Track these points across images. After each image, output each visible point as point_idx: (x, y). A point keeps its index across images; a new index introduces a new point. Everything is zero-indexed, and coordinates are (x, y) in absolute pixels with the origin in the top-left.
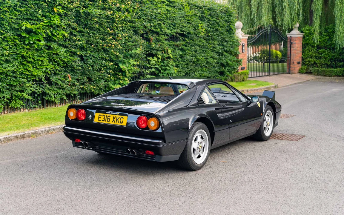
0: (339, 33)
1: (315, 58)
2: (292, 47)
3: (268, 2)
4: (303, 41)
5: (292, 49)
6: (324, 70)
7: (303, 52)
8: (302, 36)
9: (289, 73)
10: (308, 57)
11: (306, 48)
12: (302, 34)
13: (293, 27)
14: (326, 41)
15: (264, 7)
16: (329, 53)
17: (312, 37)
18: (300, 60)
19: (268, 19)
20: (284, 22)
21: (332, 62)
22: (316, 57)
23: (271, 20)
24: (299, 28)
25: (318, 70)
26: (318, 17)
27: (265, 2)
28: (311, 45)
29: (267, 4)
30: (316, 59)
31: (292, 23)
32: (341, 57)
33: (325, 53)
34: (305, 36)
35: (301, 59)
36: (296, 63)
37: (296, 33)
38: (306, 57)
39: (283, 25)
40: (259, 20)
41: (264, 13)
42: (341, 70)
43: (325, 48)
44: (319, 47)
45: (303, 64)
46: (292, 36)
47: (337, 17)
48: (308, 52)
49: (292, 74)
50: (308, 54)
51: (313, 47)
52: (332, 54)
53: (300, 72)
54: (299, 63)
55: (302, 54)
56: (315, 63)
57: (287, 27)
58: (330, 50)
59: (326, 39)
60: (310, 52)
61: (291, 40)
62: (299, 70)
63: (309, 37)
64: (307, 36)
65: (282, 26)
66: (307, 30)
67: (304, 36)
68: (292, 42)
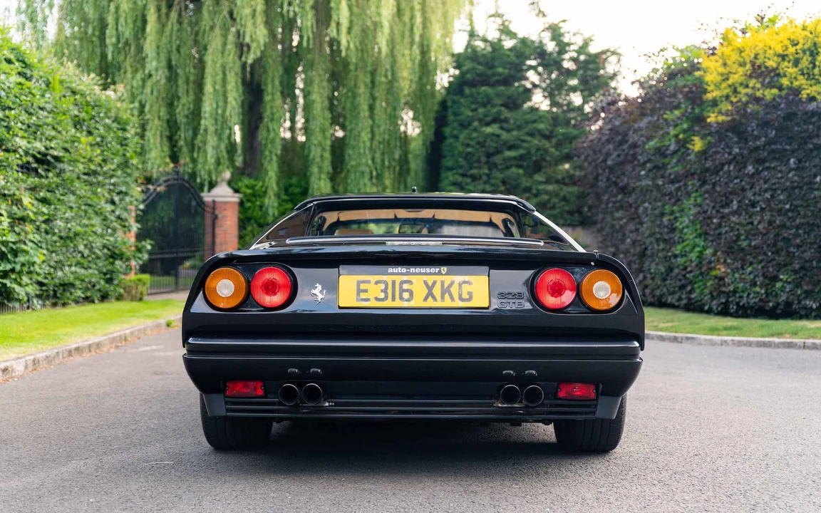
2: (216, 225)
3: (159, 117)
4: (240, 212)
5: (218, 231)
7: (241, 237)
8: (237, 200)
11: (246, 229)
12: (237, 195)
13: (219, 180)
15: (151, 129)
19: (161, 158)
20: (200, 166)
23: (168, 160)
24: (230, 183)
26: (275, 158)
27: (153, 115)
28: (256, 222)
29: (156, 121)
31: (216, 169)
34: (244, 200)
37: (223, 194)
39: (198, 173)
41: (152, 141)
46: (217, 199)
47: (314, 159)
51: (260, 225)
55: (239, 243)
57: (206, 177)
59: (286, 209)
60: (254, 236)
61: (214, 209)
63: (252, 203)
64: (248, 201)
65: (193, 175)
66: (247, 187)
67: (242, 200)
68: (217, 212)
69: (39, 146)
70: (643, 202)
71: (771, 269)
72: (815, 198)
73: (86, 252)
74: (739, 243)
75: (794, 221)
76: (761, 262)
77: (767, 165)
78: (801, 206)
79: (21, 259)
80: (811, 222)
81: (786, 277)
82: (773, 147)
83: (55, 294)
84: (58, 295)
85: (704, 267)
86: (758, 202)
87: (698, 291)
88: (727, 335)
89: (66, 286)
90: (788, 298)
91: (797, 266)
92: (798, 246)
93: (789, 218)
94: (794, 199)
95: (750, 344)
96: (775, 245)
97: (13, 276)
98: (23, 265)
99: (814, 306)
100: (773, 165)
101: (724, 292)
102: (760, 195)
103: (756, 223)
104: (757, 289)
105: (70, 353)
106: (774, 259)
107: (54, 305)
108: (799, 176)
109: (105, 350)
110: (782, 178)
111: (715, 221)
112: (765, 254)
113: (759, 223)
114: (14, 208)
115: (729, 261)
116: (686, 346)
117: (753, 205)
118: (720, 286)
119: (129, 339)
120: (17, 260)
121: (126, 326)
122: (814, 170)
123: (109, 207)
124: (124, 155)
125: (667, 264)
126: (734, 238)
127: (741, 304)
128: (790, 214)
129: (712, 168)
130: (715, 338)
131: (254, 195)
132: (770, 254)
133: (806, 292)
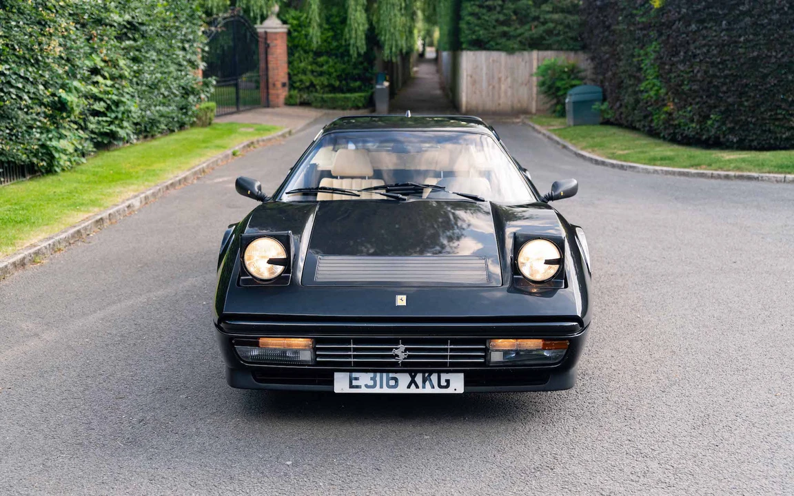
0: (356, 25)
1: (311, 74)
2: (268, 53)
4: (288, 41)
5: (270, 58)
6: (332, 98)
7: (290, 63)
8: (285, 30)
9: (268, 106)
10: (298, 72)
11: (294, 55)
12: (285, 26)
13: (269, 13)
14: (329, 40)
16: (335, 63)
17: (305, 33)
18: (285, 80)
21: (341, 81)
22: (312, 72)
24: (278, 16)
25: (322, 98)
28: (303, 49)
30: (315, 76)
32: (356, 72)
33: (329, 63)
34: (292, 30)
35: (286, 76)
36: (279, 85)
37: (273, 25)
38: (295, 72)
39: (251, 8)
42: (361, 96)
43: (329, 53)
44: (318, 54)
45: (292, 87)
46: (268, 30)
48: (298, 64)
49: (273, 107)
50: (299, 68)
51: (306, 52)
52: (340, 66)
53: (289, 103)
54: (284, 85)
55: (288, 67)
56: (312, 85)
57: (258, 11)
58: (337, 57)
59: (328, 37)
60: (301, 62)
61: (266, 39)
62: (286, 99)
63: (299, 33)
64: (295, 30)
65: (247, 9)
66: (294, 18)
67: (289, 30)
68: (269, 42)
69: (127, 17)
70: (621, 43)
71: (705, 110)
72: (739, 53)
73: (166, 93)
74: (683, 87)
75: (723, 72)
76: (697, 103)
77: (706, 25)
78: (728, 60)
79: (122, 108)
80: (735, 74)
81: (715, 116)
82: (711, 10)
83: (146, 130)
84: (148, 130)
85: (660, 102)
86: (699, 54)
87: (656, 121)
88: (661, 165)
89: (153, 122)
90: (716, 133)
91: (723, 109)
92: (725, 93)
93: (720, 69)
94: (723, 55)
95: (673, 173)
96: (708, 91)
97: (117, 122)
98: (123, 113)
99: (735, 140)
100: (709, 26)
101: (672, 125)
102: (699, 49)
103: (695, 71)
104: (694, 125)
105: (167, 188)
106: (706, 102)
107: (146, 137)
108: (728, 36)
109: (190, 181)
110: (715, 36)
111: (667, 67)
112: (702, 97)
113: (698, 72)
114: (114, 70)
115: (676, 100)
116: (628, 173)
117: (695, 56)
118: (670, 120)
119: (206, 170)
120: (118, 110)
121: (203, 159)
122: (740, 31)
123: (181, 53)
124: (191, 8)
125: (635, 97)
126: (680, 83)
127: (684, 135)
128: (720, 66)
129: (667, 23)
130: (650, 168)
131: (300, 25)
132: (704, 97)
133: (729, 128)
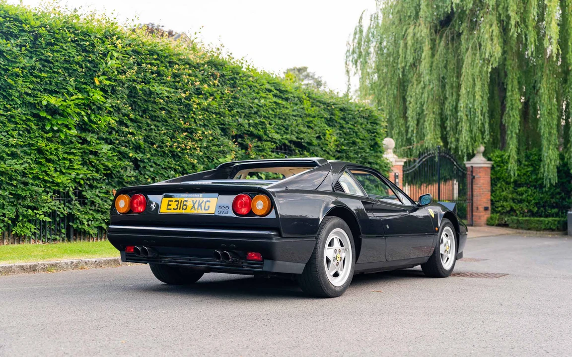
0: (549, 161)
1: (511, 201)
2: (474, 183)
3: (434, 112)
4: (492, 174)
5: (475, 187)
6: (527, 220)
7: (492, 191)
8: (490, 166)
9: (472, 225)
10: (501, 200)
11: (496, 185)
12: (489, 162)
13: (475, 152)
14: (529, 173)
15: (428, 120)
16: (534, 193)
17: (505, 167)
18: (489, 205)
19: (435, 139)
20: (460, 143)
21: (539, 208)
22: (513, 199)
23: (439, 140)
24: (485, 154)
25: (518, 220)
26: (514, 136)
27: (429, 111)
28: (504, 181)
29: (432, 115)
30: (514, 202)
31: (472, 145)
32: (553, 200)
33: (527, 193)
34: (495, 166)
35: (489, 202)
36: (481, 209)
37: (479, 161)
38: (498, 199)
39: (459, 148)
40: (420, 141)
41: (428, 128)
42: (555, 220)
43: (527, 185)
44: (517, 184)
45: (494, 211)
46: (474, 165)
47: (544, 135)
48: (500, 192)
49: (476, 226)
50: (501, 196)
51: (508, 183)
52: (539, 196)
53: (489, 223)
54: (486, 209)
55: (491, 195)
56: (512, 209)
57: (465, 151)
58: (535, 188)
59: (528, 171)
60: (503, 191)
61: (472, 172)
62: (488, 220)
63: (501, 168)
64: (498, 166)
65: (456, 149)
66: (497, 156)
67: (493, 165)
68: (474, 174)
131: (502, 162)
